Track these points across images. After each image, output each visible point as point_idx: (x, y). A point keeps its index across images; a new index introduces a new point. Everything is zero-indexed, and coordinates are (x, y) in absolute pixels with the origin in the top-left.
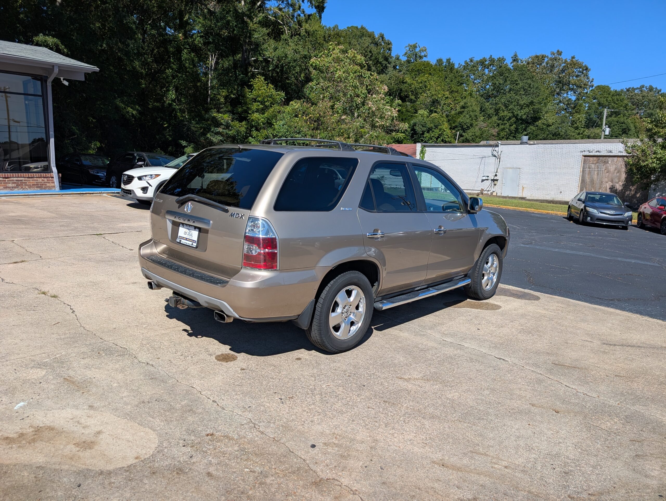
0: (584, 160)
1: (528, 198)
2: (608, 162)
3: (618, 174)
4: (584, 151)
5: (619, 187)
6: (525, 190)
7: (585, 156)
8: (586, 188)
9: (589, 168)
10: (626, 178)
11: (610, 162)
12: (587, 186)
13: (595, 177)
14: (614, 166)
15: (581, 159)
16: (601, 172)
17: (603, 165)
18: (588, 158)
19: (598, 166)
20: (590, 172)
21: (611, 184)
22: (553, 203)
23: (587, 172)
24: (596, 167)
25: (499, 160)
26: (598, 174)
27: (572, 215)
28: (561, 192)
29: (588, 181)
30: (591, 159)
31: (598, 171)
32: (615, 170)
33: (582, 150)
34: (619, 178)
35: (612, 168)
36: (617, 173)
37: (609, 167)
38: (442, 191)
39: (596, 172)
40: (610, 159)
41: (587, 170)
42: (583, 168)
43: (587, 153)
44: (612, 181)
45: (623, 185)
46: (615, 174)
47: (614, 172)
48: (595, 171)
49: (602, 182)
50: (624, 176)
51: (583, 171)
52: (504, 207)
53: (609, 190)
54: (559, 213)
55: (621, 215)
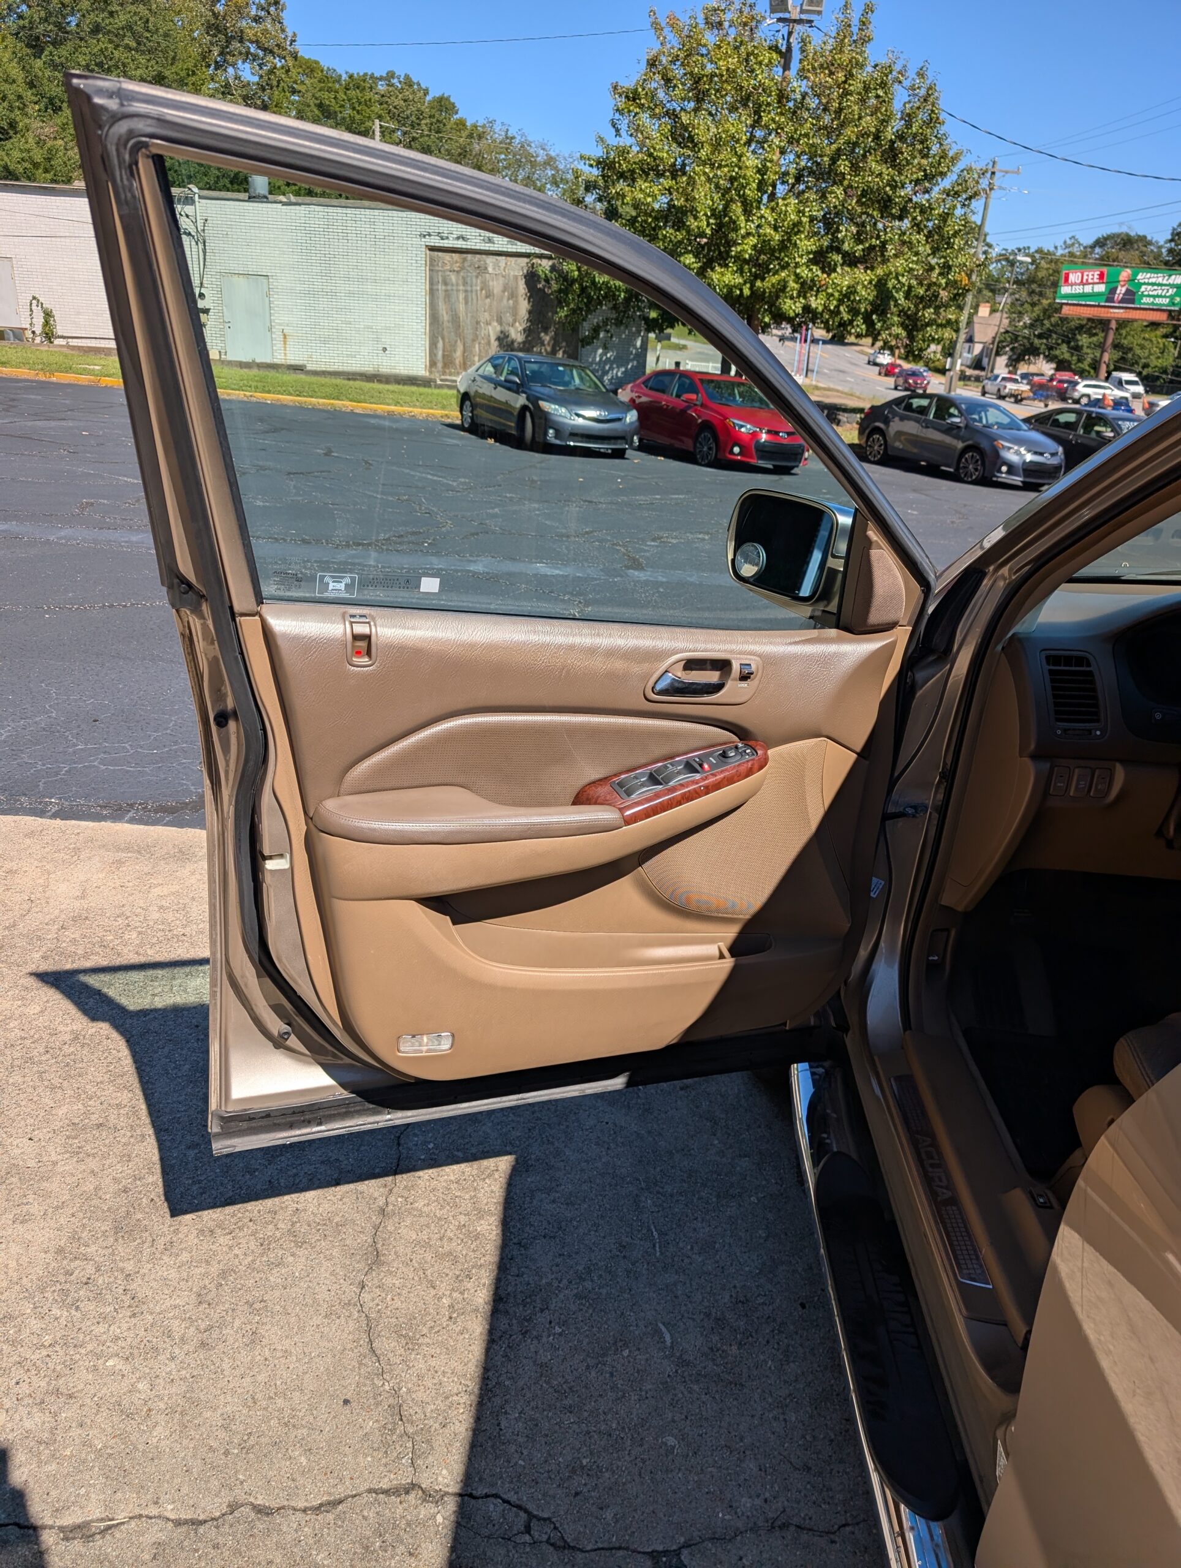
0: (432, 260)
1: (310, 367)
2: (486, 268)
3: (511, 302)
4: (429, 235)
5: (517, 334)
6: (290, 342)
7: (432, 249)
8: (443, 339)
9: (445, 283)
10: (530, 312)
11: (490, 270)
12: (445, 333)
13: (461, 307)
14: (501, 280)
15: (422, 255)
16: (474, 297)
17: (477, 277)
18: (440, 254)
19: (463, 278)
20: (448, 295)
21: (498, 328)
22: (380, 381)
23: (441, 294)
24: (460, 282)
25: (201, 246)
26: (466, 303)
27: (479, 421)
28: (385, 349)
29: (446, 318)
30: (447, 257)
31: (466, 291)
32: (504, 291)
33: (424, 231)
34: (515, 314)
35: (496, 286)
36: (508, 299)
37: (491, 283)
38: (38, 340)
39: (461, 296)
40: (490, 260)
41: (441, 287)
42: (431, 283)
43: (436, 242)
44: (500, 321)
45: (524, 330)
46: (505, 301)
47: (502, 298)
48: (458, 291)
49: (478, 323)
50: (524, 306)
51: (432, 292)
52: (269, 398)
53: (496, 343)
54: (416, 411)
55: (619, 420)
